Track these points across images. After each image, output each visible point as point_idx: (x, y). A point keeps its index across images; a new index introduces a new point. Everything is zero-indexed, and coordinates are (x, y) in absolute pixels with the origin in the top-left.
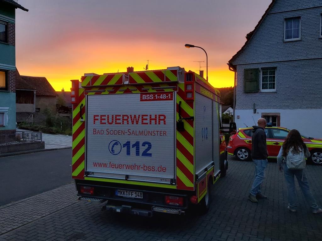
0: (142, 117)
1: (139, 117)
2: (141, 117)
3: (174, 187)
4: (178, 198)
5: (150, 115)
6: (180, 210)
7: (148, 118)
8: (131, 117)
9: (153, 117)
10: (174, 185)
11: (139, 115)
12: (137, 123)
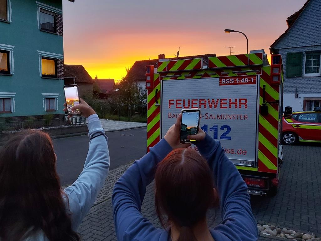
0: (221, 101)
1: (217, 101)
2: (219, 101)
3: (256, 170)
4: (259, 180)
5: (230, 99)
6: (261, 191)
7: (228, 102)
8: (209, 102)
9: (233, 101)
10: (255, 167)
11: (218, 100)
12: (215, 107)
